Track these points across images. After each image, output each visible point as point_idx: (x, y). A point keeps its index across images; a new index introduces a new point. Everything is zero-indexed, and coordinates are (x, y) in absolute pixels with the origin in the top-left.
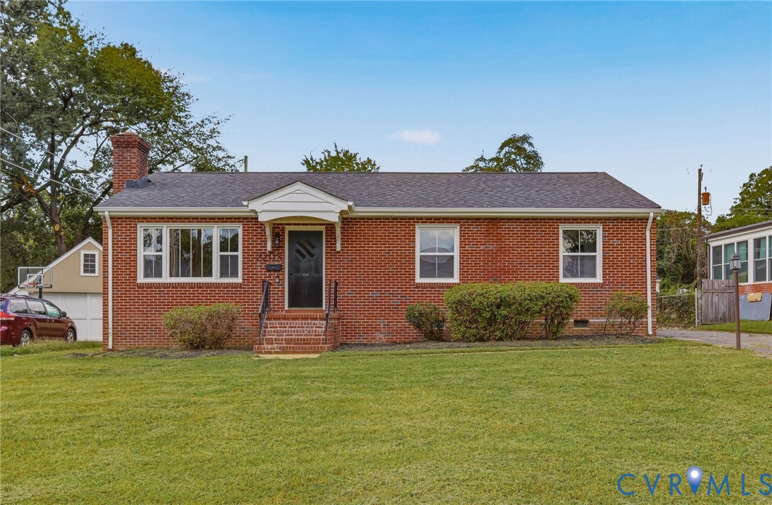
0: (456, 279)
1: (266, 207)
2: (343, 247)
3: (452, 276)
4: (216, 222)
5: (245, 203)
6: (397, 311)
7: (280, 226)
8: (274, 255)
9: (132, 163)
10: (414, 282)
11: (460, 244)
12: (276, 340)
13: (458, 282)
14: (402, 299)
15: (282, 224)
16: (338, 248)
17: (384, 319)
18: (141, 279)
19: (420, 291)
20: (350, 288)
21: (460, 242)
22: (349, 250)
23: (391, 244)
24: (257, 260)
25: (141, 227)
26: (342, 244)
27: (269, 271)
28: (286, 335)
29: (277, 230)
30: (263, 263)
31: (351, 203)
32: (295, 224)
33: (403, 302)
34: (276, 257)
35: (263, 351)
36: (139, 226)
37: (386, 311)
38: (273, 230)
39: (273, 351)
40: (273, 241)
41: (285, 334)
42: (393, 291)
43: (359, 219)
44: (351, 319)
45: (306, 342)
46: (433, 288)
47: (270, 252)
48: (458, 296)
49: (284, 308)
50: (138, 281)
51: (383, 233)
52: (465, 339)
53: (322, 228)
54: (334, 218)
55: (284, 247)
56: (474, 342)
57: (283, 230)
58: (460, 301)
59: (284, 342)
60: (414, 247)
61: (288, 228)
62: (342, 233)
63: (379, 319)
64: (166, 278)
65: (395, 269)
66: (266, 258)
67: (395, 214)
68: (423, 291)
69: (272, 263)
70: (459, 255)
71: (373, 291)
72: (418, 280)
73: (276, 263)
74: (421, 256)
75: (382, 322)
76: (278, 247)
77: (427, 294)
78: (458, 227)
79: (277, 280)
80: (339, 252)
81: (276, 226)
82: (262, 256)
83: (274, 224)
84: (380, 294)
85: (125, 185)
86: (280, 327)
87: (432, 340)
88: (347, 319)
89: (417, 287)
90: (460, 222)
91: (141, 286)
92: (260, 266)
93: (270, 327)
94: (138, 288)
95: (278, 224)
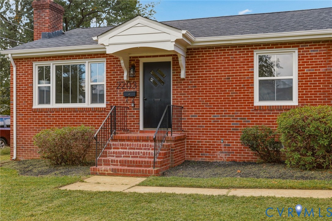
0: (295, 102)
1: (113, 41)
2: (187, 75)
3: (291, 99)
4: (87, 58)
5: (95, 38)
6: (236, 132)
7: (136, 59)
8: (131, 84)
9: (46, 20)
10: (253, 105)
11: (299, 68)
12: (112, 162)
13: (297, 104)
14: (241, 121)
15: (137, 57)
16: (183, 75)
17: (225, 140)
18: (36, 105)
19: (258, 113)
20: (193, 111)
21: (299, 65)
22: (193, 77)
23: (230, 70)
24: (117, 89)
25: (36, 65)
26: (186, 72)
27: (127, 97)
28: (124, 157)
29: (132, 62)
30: (121, 91)
31: (184, 32)
32: (147, 57)
33: (242, 124)
34: (132, 85)
35: (98, 172)
36: (34, 64)
37: (226, 132)
38: (130, 63)
39: (106, 172)
40: (129, 72)
41: (122, 155)
42: (233, 114)
43: (202, 49)
44: (194, 139)
45: (139, 164)
46: (271, 111)
47: (127, 82)
48: (290, 121)
49: (139, 129)
50: (34, 107)
51: (223, 61)
52: (300, 166)
53: (170, 59)
54: (170, 47)
55: (139, 77)
56: (310, 170)
57: (138, 62)
58: (292, 126)
59: (119, 164)
60: (253, 72)
61: (142, 61)
62: (186, 62)
63: (220, 139)
64: (53, 105)
65: (234, 93)
66: (124, 86)
67: (233, 42)
68: (262, 113)
69: (129, 90)
70: (297, 77)
71: (214, 114)
72: (257, 103)
73: (132, 90)
74: (260, 81)
75: (222, 142)
76: (133, 77)
77: (265, 116)
78: (297, 51)
79: (133, 105)
80: (183, 79)
81: (132, 59)
82: (121, 84)
83: (130, 57)
84: (221, 116)
85: (41, 36)
86: (121, 148)
87: (269, 162)
88: (191, 139)
89: (256, 110)
90: (299, 46)
91: (36, 111)
92: (119, 94)
93: (114, 148)
94: (33, 112)
95: (134, 57)
